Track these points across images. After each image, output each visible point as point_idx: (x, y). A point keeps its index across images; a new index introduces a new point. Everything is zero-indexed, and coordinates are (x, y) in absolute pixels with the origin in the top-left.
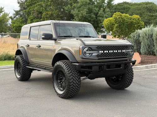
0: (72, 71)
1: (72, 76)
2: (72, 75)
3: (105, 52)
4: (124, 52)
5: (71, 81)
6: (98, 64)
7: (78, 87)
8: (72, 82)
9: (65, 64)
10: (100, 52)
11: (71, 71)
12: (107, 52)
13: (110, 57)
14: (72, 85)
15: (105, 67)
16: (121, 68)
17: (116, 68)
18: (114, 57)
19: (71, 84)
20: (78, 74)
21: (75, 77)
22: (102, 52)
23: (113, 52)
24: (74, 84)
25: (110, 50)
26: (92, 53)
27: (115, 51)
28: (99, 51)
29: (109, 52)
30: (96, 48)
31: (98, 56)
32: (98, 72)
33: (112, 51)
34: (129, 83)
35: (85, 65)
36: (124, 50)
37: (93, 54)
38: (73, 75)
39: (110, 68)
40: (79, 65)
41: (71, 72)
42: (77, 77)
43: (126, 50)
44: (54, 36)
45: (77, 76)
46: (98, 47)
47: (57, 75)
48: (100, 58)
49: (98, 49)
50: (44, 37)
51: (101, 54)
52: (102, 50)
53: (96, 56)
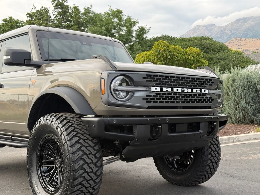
0: (81, 139)
1: (80, 153)
2: (79, 149)
3: (164, 89)
4: (204, 95)
5: (77, 166)
6: (149, 119)
7: (97, 181)
8: (81, 168)
9: (61, 122)
10: (153, 89)
11: (77, 138)
12: (169, 90)
13: (175, 104)
14: (81, 176)
15: (165, 128)
16: (201, 131)
18: (186, 104)
19: (77, 174)
20: (96, 148)
21: (87, 155)
22: (158, 89)
23: (183, 91)
24: (85, 175)
25: (176, 86)
26: (134, 91)
27: (186, 90)
28: (150, 87)
29: (172, 90)
30: (144, 78)
31: (147, 99)
32: (149, 140)
33: (180, 90)
34: (212, 170)
35: (115, 121)
36: (205, 88)
37: (137, 94)
38: (83, 148)
39: (175, 132)
40: (99, 121)
41: (77, 142)
42: (94, 155)
43: (209, 89)
44: (35, 58)
45: (94, 152)
46: (147, 75)
47: (41, 151)
48: (152, 104)
49: (147, 81)
50: (10, 58)
51: (156, 94)
52: (156, 84)
53: (144, 99)
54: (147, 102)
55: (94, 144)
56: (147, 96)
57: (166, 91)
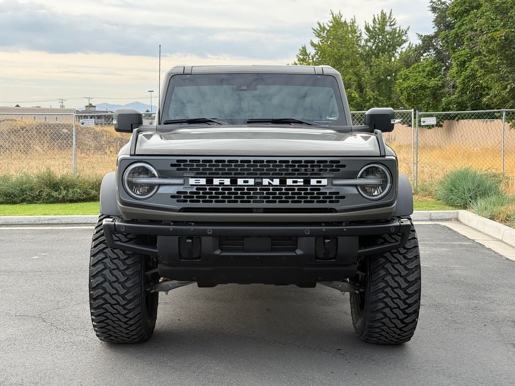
3: (216, 181)
4: (316, 188)
6: (171, 227)
10: (192, 181)
12: (227, 182)
16: (299, 252)
17: (272, 250)
18: (265, 205)
21: (111, 270)
22: (203, 181)
25: (242, 176)
26: (160, 185)
27: (266, 182)
28: (186, 178)
30: (172, 165)
31: (179, 197)
33: (251, 182)
35: (123, 227)
36: (318, 176)
37: (162, 190)
38: (107, 260)
43: (330, 179)
46: (178, 161)
48: (189, 205)
49: (178, 170)
50: (116, 123)
51: (197, 189)
52: (197, 174)
53: (173, 197)
54: (178, 201)
55: (126, 256)
56: (178, 192)
57: (218, 184)
